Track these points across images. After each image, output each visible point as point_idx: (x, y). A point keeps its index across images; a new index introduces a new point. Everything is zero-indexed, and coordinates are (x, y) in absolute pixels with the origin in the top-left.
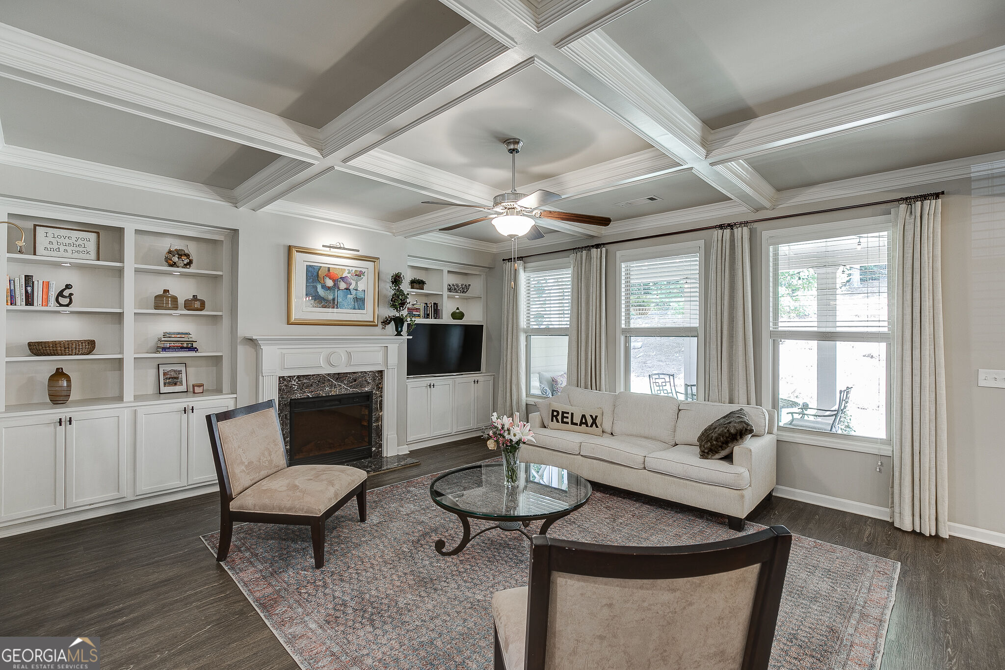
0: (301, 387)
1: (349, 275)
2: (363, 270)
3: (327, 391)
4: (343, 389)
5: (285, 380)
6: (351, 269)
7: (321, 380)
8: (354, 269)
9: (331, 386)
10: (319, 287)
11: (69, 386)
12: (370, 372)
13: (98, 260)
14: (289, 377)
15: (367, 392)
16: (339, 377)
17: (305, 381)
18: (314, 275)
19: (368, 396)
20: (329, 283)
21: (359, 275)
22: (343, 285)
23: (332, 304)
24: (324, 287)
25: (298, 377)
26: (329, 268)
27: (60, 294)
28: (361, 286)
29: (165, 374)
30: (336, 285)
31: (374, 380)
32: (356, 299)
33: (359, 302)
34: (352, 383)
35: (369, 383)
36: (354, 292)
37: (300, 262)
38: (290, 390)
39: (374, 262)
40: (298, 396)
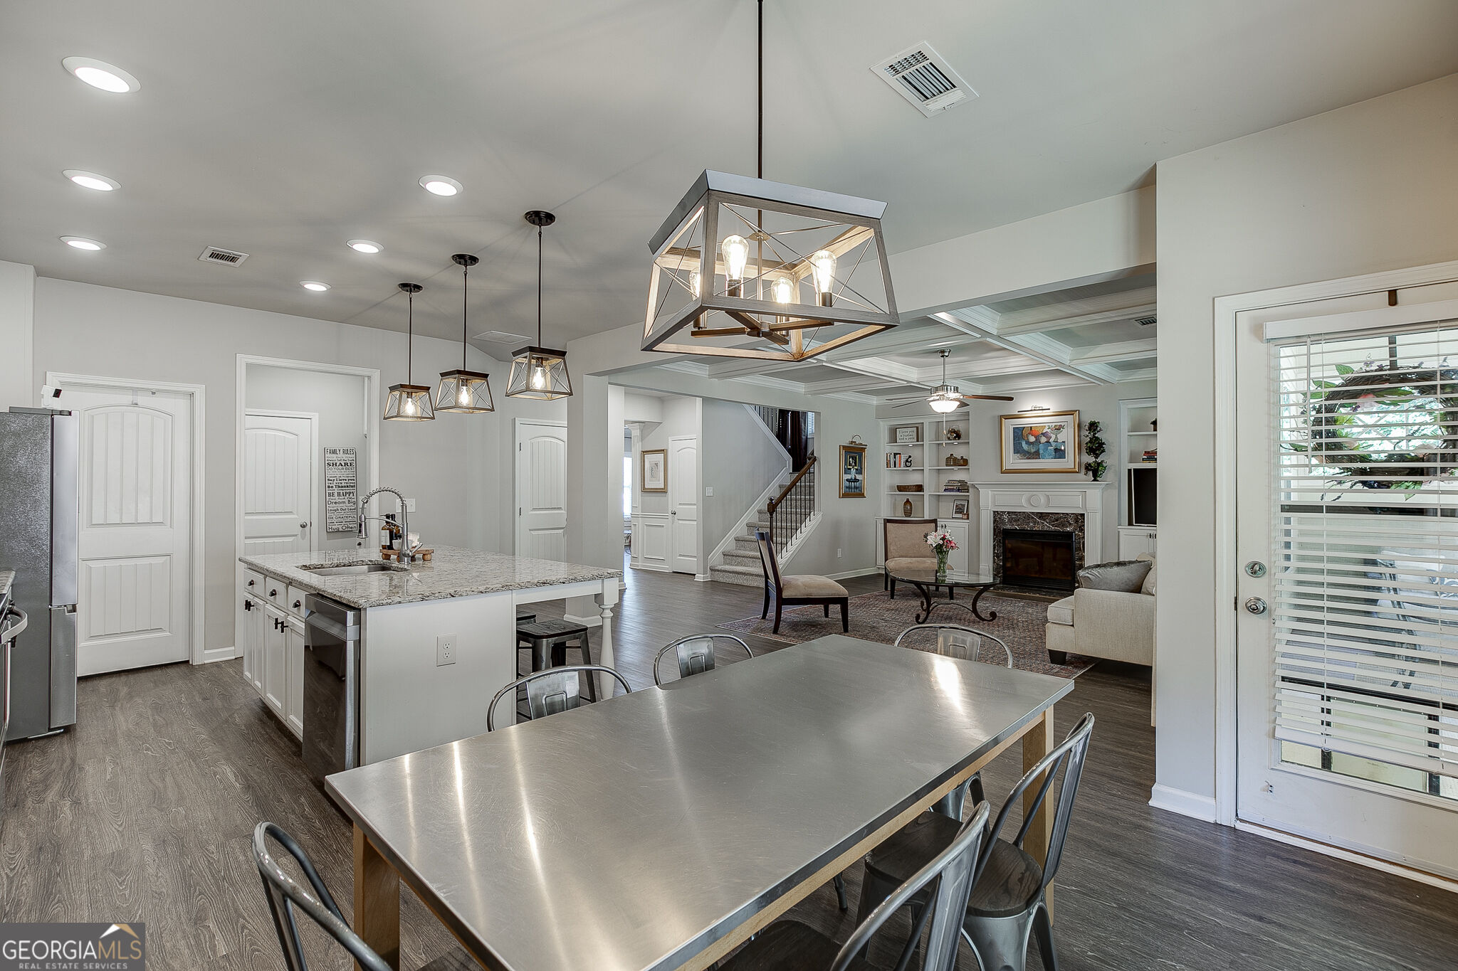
0: (1010, 521)
1: (1049, 430)
2: (1063, 424)
3: (1030, 526)
4: (1048, 526)
5: (998, 514)
6: (1050, 425)
7: (1028, 516)
8: (1054, 424)
9: (1035, 522)
10: (1024, 444)
11: (911, 508)
12: (1072, 514)
13: (918, 441)
14: (1002, 512)
15: (1068, 532)
16: (1042, 516)
17: (1014, 516)
18: (1019, 434)
19: (1070, 535)
20: (1032, 439)
21: (1059, 428)
22: (1043, 440)
23: (1036, 455)
24: (1028, 443)
25: (1008, 513)
26: (1031, 427)
27: (907, 461)
28: (1061, 437)
29: (956, 506)
30: (1038, 441)
31: (1077, 522)
32: (1056, 450)
33: (1059, 453)
34: (1054, 522)
35: (1071, 524)
36: (1054, 444)
37: (1009, 426)
38: (1003, 522)
39: (1073, 414)
40: (1008, 527)
